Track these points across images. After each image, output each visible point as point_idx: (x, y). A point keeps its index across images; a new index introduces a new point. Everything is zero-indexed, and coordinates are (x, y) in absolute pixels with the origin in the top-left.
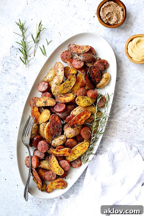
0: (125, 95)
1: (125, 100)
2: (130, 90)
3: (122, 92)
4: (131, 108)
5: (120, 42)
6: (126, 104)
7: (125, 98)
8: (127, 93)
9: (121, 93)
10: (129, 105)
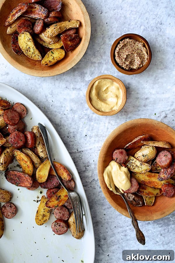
0: (145, 103)
1: (148, 110)
2: (150, 93)
3: (140, 100)
4: (159, 117)
5: (114, 36)
6: (150, 114)
7: (147, 107)
8: (147, 99)
9: (139, 103)
10: (155, 114)
